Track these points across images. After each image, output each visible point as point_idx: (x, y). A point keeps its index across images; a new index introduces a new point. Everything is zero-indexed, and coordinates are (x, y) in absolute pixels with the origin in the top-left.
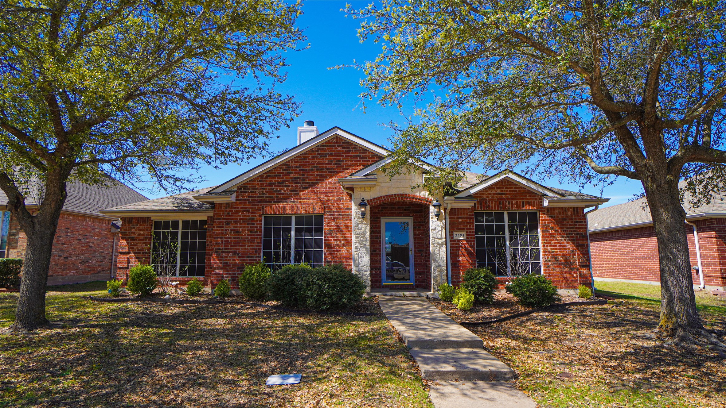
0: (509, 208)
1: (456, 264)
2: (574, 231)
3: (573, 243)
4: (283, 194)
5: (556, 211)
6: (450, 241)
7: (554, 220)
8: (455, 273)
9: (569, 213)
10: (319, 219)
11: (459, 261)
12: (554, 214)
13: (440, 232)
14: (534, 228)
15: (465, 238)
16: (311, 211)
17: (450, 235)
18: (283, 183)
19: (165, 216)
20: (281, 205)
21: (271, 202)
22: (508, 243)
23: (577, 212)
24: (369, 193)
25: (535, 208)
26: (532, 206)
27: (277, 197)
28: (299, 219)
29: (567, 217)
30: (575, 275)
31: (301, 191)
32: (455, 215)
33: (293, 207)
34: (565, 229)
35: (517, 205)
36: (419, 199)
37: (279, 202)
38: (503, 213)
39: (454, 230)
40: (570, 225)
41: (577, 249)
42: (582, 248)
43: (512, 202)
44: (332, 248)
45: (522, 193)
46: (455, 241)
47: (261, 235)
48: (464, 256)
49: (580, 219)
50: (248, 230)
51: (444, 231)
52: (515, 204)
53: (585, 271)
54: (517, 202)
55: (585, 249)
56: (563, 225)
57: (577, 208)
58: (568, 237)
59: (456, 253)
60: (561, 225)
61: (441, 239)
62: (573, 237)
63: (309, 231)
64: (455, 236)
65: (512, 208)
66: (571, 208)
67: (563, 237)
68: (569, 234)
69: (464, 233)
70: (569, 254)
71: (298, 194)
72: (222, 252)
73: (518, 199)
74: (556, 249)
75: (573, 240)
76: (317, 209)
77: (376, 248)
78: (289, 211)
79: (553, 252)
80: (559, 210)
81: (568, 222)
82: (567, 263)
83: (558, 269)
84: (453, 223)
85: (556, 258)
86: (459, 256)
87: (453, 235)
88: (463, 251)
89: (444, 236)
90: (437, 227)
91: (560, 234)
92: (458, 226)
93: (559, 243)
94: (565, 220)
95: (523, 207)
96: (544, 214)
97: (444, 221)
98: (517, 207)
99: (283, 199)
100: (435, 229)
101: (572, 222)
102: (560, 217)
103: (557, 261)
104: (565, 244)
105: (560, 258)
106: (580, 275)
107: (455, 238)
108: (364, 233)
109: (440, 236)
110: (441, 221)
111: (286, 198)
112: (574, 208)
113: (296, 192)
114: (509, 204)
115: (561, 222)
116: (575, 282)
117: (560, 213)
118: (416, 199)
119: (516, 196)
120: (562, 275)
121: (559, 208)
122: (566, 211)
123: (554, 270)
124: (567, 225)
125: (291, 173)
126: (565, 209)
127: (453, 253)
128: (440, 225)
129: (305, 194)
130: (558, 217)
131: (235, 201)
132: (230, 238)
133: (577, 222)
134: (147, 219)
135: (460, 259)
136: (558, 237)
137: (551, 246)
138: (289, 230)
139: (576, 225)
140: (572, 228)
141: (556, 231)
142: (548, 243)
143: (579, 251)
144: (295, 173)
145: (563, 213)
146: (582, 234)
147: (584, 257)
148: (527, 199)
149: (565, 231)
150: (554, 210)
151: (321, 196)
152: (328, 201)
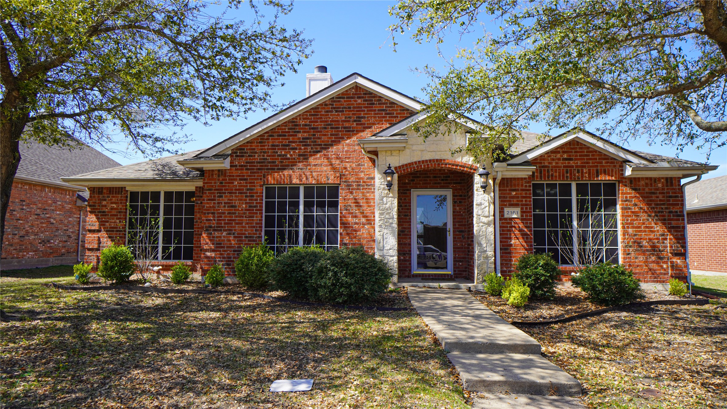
0: (578, 178)
1: (507, 249)
2: (666, 208)
3: (664, 224)
4: (289, 159)
5: (642, 183)
6: (500, 219)
7: (639, 193)
8: (506, 261)
9: (660, 185)
10: (334, 191)
11: (511, 245)
12: (639, 186)
13: (487, 208)
14: (611, 204)
15: (519, 216)
16: (323, 180)
17: (500, 212)
18: (289, 145)
19: (143, 186)
20: (286, 173)
21: (274, 169)
22: (575, 223)
23: (671, 183)
24: (397, 158)
25: (613, 178)
26: (609, 175)
27: (282, 162)
28: (309, 191)
29: (657, 189)
30: (665, 266)
31: (311, 156)
32: (507, 186)
33: (300, 176)
34: (653, 206)
35: (589, 174)
36: (461, 166)
37: (284, 169)
38: (571, 184)
39: (506, 205)
40: (660, 200)
41: (669, 231)
42: (677, 231)
43: (582, 170)
44: (349, 227)
45: (596, 159)
46: (506, 219)
47: (262, 210)
48: (518, 239)
49: (675, 193)
50: (246, 203)
51: (492, 206)
52: (586, 173)
53: (679, 261)
54: (589, 170)
55: (680, 231)
56: (651, 201)
57: (671, 178)
58: (657, 216)
59: (507, 234)
60: (648, 201)
61: (489, 217)
62: (664, 216)
63: (321, 205)
64: (506, 213)
65: (582, 177)
66: (663, 178)
67: (649, 216)
68: (659, 212)
69: (518, 210)
70: (658, 239)
71: (307, 159)
72: (214, 230)
73: (591, 167)
74: (640, 231)
75: (664, 221)
76: (332, 180)
77: (404, 228)
78: (295, 181)
79: (635, 235)
80: (647, 181)
81: (657, 197)
82: (654, 250)
83: (641, 258)
84: (504, 197)
85: (639, 243)
86: (510, 238)
87: (503, 212)
88: (517, 232)
89: (492, 213)
90: (483, 202)
91: (646, 212)
92: (510, 201)
93: (644, 224)
94: (654, 193)
95: (597, 176)
96: (626, 186)
97: (492, 194)
98: (589, 177)
99: (288, 166)
100: (480, 204)
101: (663, 197)
102: (647, 190)
103: (641, 247)
104: (653, 225)
105: (645, 243)
106: (672, 267)
107: (506, 216)
108: (390, 208)
109: (487, 214)
110: (489, 194)
111: (291, 164)
112: (667, 179)
113: (305, 157)
114: (578, 172)
115: (648, 197)
116: (665, 274)
117: (647, 185)
118: (457, 166)
119: (588, 163)
120: (647, 266)
121: (647, 178)
122: (655, 182)
123: (636, 258)
124: (657, 201)
125: (299, 132)
126: (655, 179)
127: (504, 234)
128: (487, 199)
129: (316, 159)
130: (644, 189)
131: (229, 168)
132: (224, 213)
133: (671, 197)
134: (121, 190)
135: (513, 242)
136: (644, 216)
137: (633, 227)
138: (297, 204)
139: (669, 201)
140: (664, 204)
141: (641, 208)
142: (630, 224)
143: (671, 234)
144: (304, 132)
145: (651, 185)
146: (676, 212)
147: (679, 243)
148: (603, 166)
149: (654, 208)
150: (639, 181)
151: (336, 162)
152: (345, 168)
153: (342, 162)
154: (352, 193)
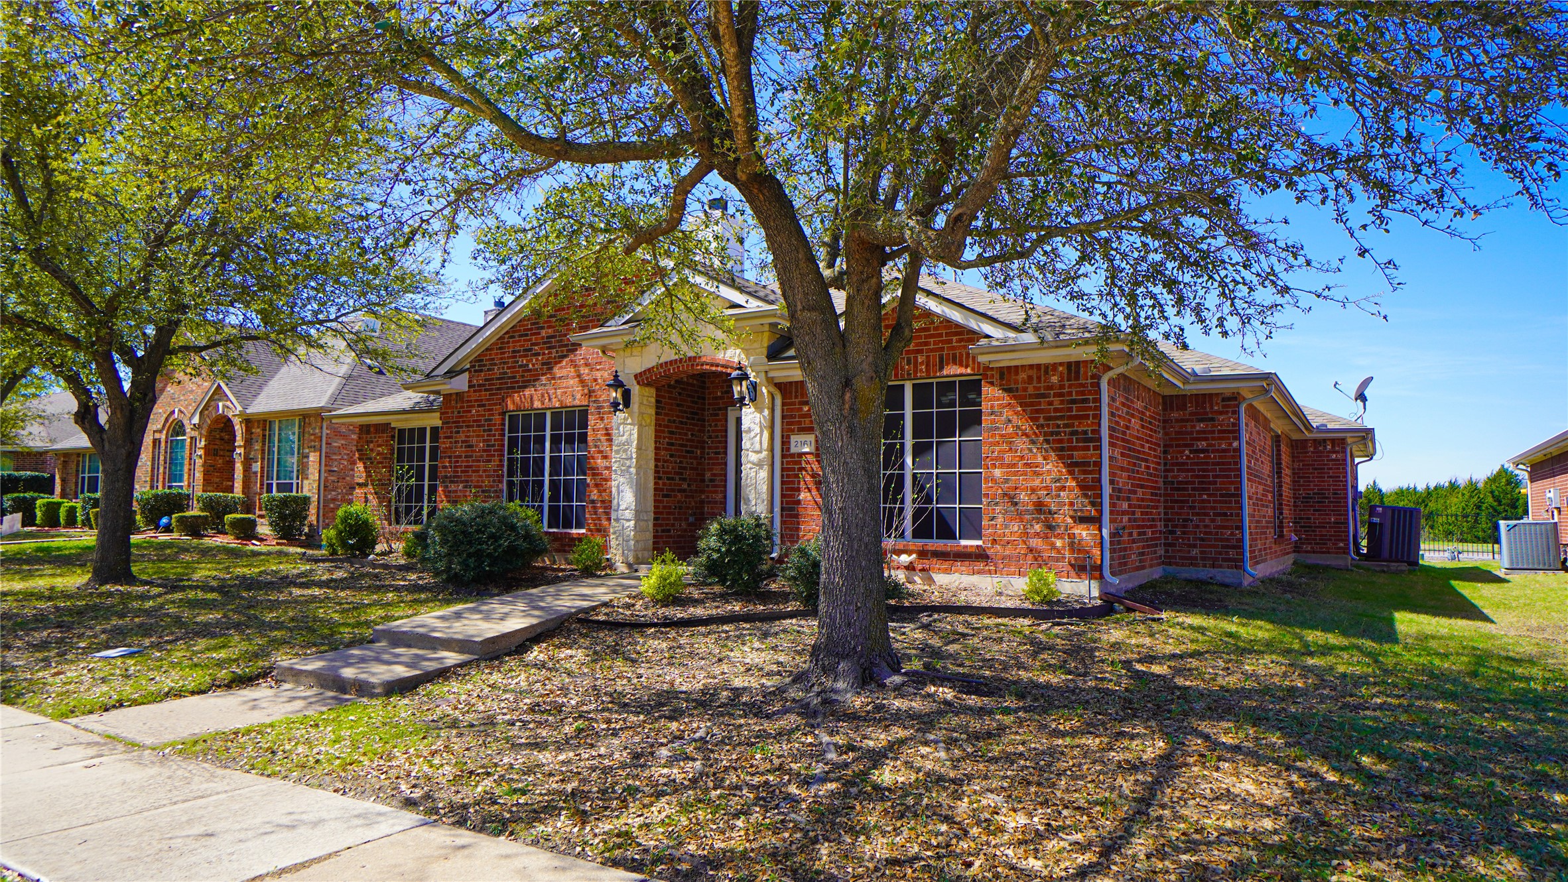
0: (909, 374)
1: (792, 509)
2: (1066, 426)
3: (1060, 457)
4: (530, 370)
5: (1023, 376)
6: (783, 456)
7: (1015, 397)
8: (791, 530)
9: (1055, 379)
10: (584, 413)
11: (799, 502)
12: (1016, 382)
13: (758, 438)
14: (972, 420)
15: (813, 451)
16: (569, 401)
17: (783, 443)
18: (530, 350)
20: (527, 392)
21: (513, 388)
22: (909, 460)
23: (1077, 372)
24: (638, 359)
25: (969, 371)
26: (961, 365)
27: (523, 376)
28: (556, 415)
29: (1051, 388)
30: (1059, 543)
31: (556, 363)
32: (796, 397)
33: (543, 396)
34: (1042, 421)
35: (928, 366)
36: (723, 366)
37: (526, 387)
38: (903, 386)
39: (793, 431)
40: (1056, 410)
41: (1070, 473)
42: (1085, 472)
43: (916, 359)
44: (598, 474)
45: (940, 335)
46: (793, 455)
47: (502, 450)
48: (810, 490)
49: (1083, 393)
50: (484, 441)
51: (766, 434)
52: (922, 363)
53: (1084, 533)
54: (928, 357)
55: (1090, 472)
56: (1037, 411)
57: (1078, 363)
58: (1047, 442)
59: (793, 482)
60: (1032, 412)
61: (760, 452)
62: (1060, 441)
63: (570, 440)
64: (793, 444)
65: (916, 372)
66: (1061, 364)
67: (1033, 442)
68: (1052, 434)
69: (811, 438)
70: (1046, 488)
71: (551, 369)
72: (451, 482)
73: (932, 350)
74: (1016, 474)
75: (1063, 452)
76: (579, 400)
77: (714, 475)
78: (537, 404)
79: (1007, 481)
80: (1030, 372)
81: (1051, 403)
82: (1039, 511)
83: (1015, 527)
84: (792, 417)
85: (1011, 498)
86: (799, 490)
87: (789, 442)
88: (808, 479)
89: (765, 445)
90: (752, 426)
91: (1027, 435)
92: (799, 423)
93: (1022, 458)
94: (1043, 396)
95: (941, 368)
96: (992, 384)
97: (766, 412)
98: (928, 371)
99: (529, 381)
100: (749, 430)
101: (1062, 402)
102: (1031, 390)
103: (1016, 504)
104: (1040, 460)
105: (1023, 497)
106: (1071, 544)
107: (793, 450)
108: (628, 443)
109: (757, 447)
110: (761, 412)
111: (530, 379)
112: (1069, 364)
113: (549, 366)
114: (909, 363)
115: (1032, 404)
116: (1057, 560)
117: (1030, 378)
118: (717, 366)
119: (926, 344)
120: (1024, 542)
121: (1031, 366)
122: (1046, 372)
123: (1006, 527)
124: (1049, 411)
125: (543, 328)
126: (1047, 366)
127: (789, 483)
128: (757, 420)
129: (561, 368)
130: (1025, 389)
131: (466, 389)
132: (460, 457)
133: (1074, 402)
135: (802, 496)
136: (1021, 444)
137: (1002, 466)
138: (541, 440)
139: (1070, 410)
140: (1061, 418)
141: (1018, 427)
142: (996, 459)
143: (1074, 479)
144: (549, 327)
145: (1039, 378)
146: (1085, 432)
147: (1086, 496)
148: (953, 348)
149: (1042, 426)
150: (1017, 373)
151: (584, 371)
152: (596, 380)
153: (591, 370)
154: (602, 419)
